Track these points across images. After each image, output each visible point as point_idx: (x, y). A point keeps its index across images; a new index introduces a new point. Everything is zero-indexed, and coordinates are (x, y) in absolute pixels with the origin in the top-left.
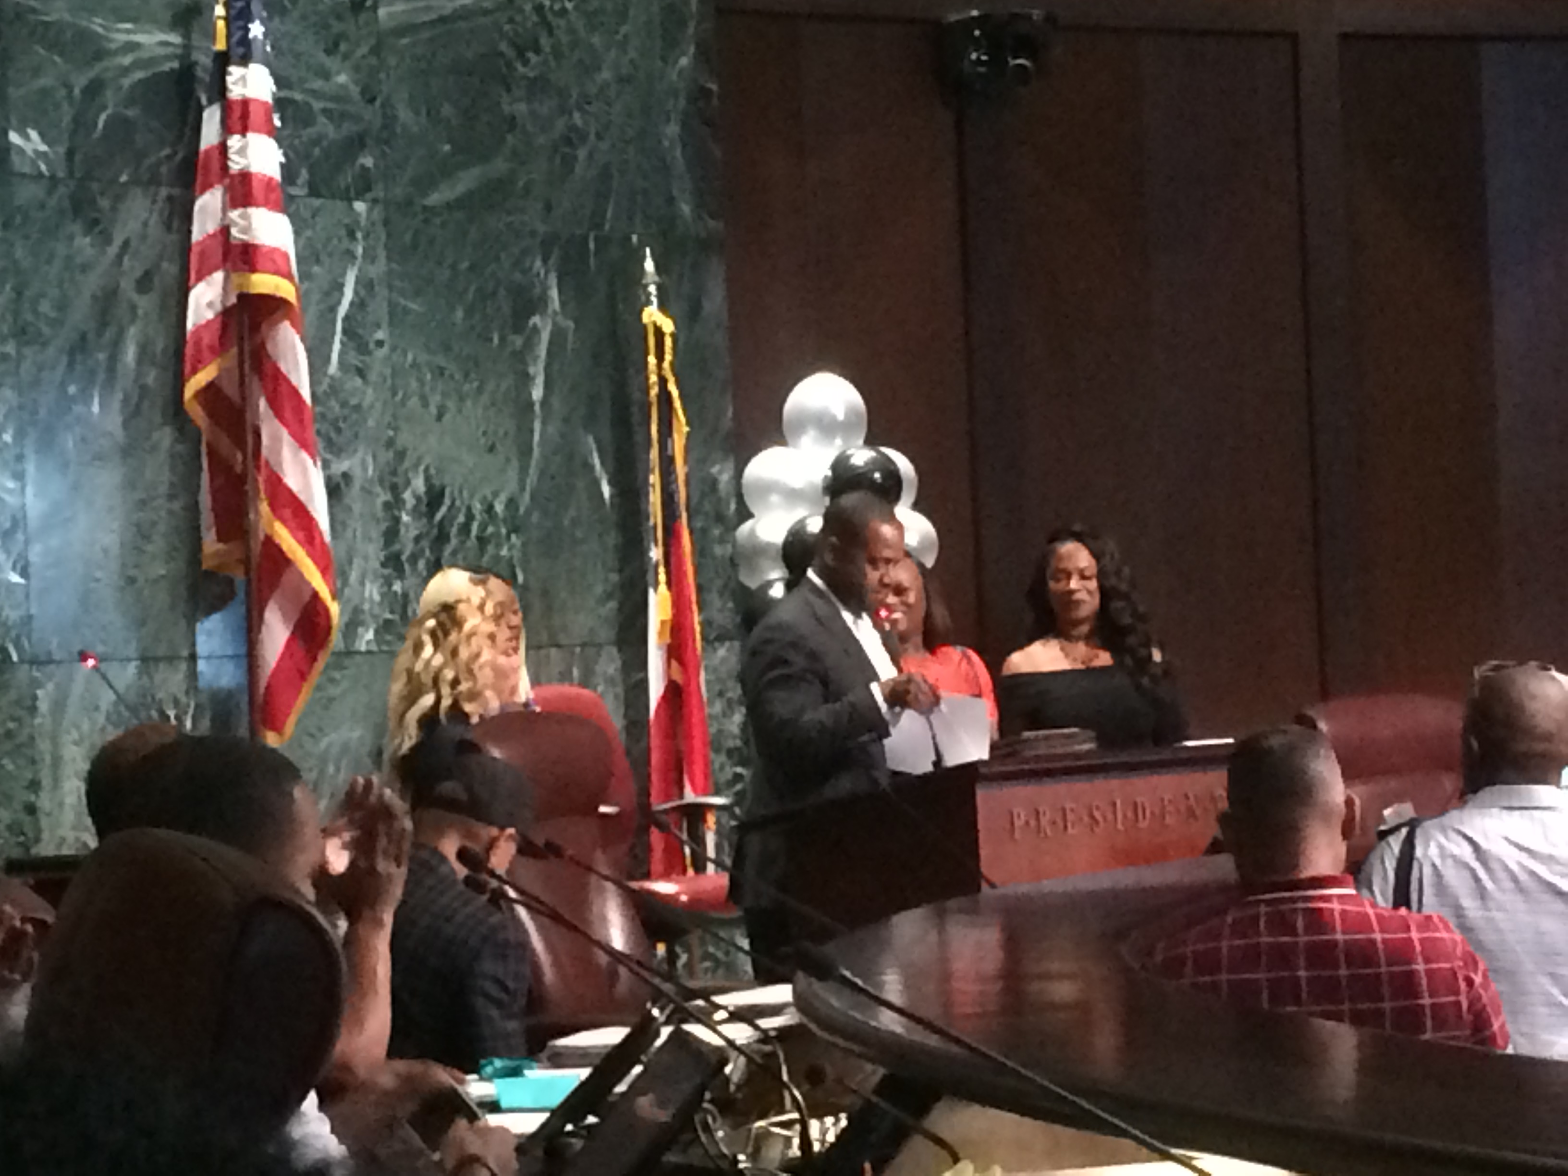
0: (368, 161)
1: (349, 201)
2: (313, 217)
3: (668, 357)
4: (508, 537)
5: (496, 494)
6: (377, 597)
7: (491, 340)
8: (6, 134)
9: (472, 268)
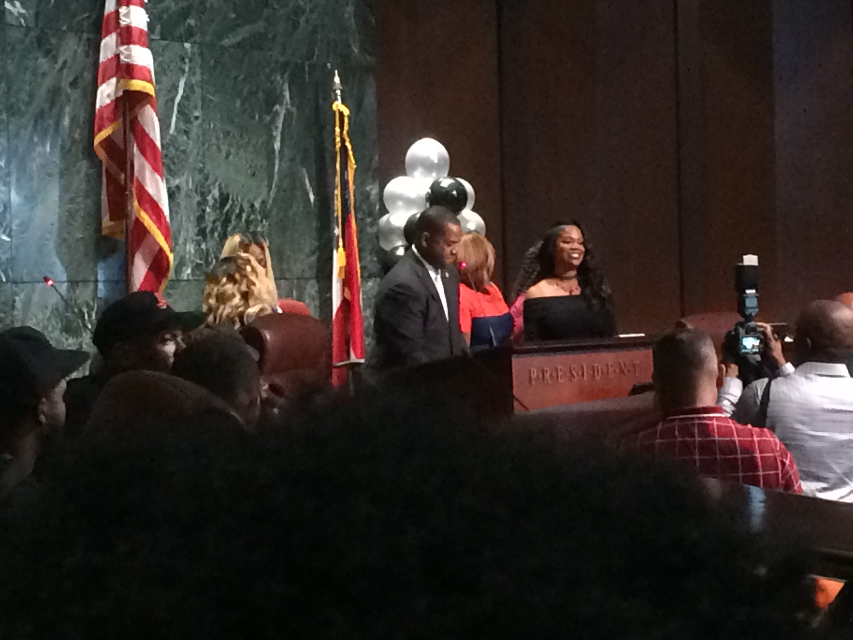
0: (192, 22)
1: (182, 42)
2: (163, 50)
3: (346, 128)
4: (262, 221)
5: (255, 199)
6: (193, 251)
7: (254, 116)
8: (3, 4)
9: (245, 79)
